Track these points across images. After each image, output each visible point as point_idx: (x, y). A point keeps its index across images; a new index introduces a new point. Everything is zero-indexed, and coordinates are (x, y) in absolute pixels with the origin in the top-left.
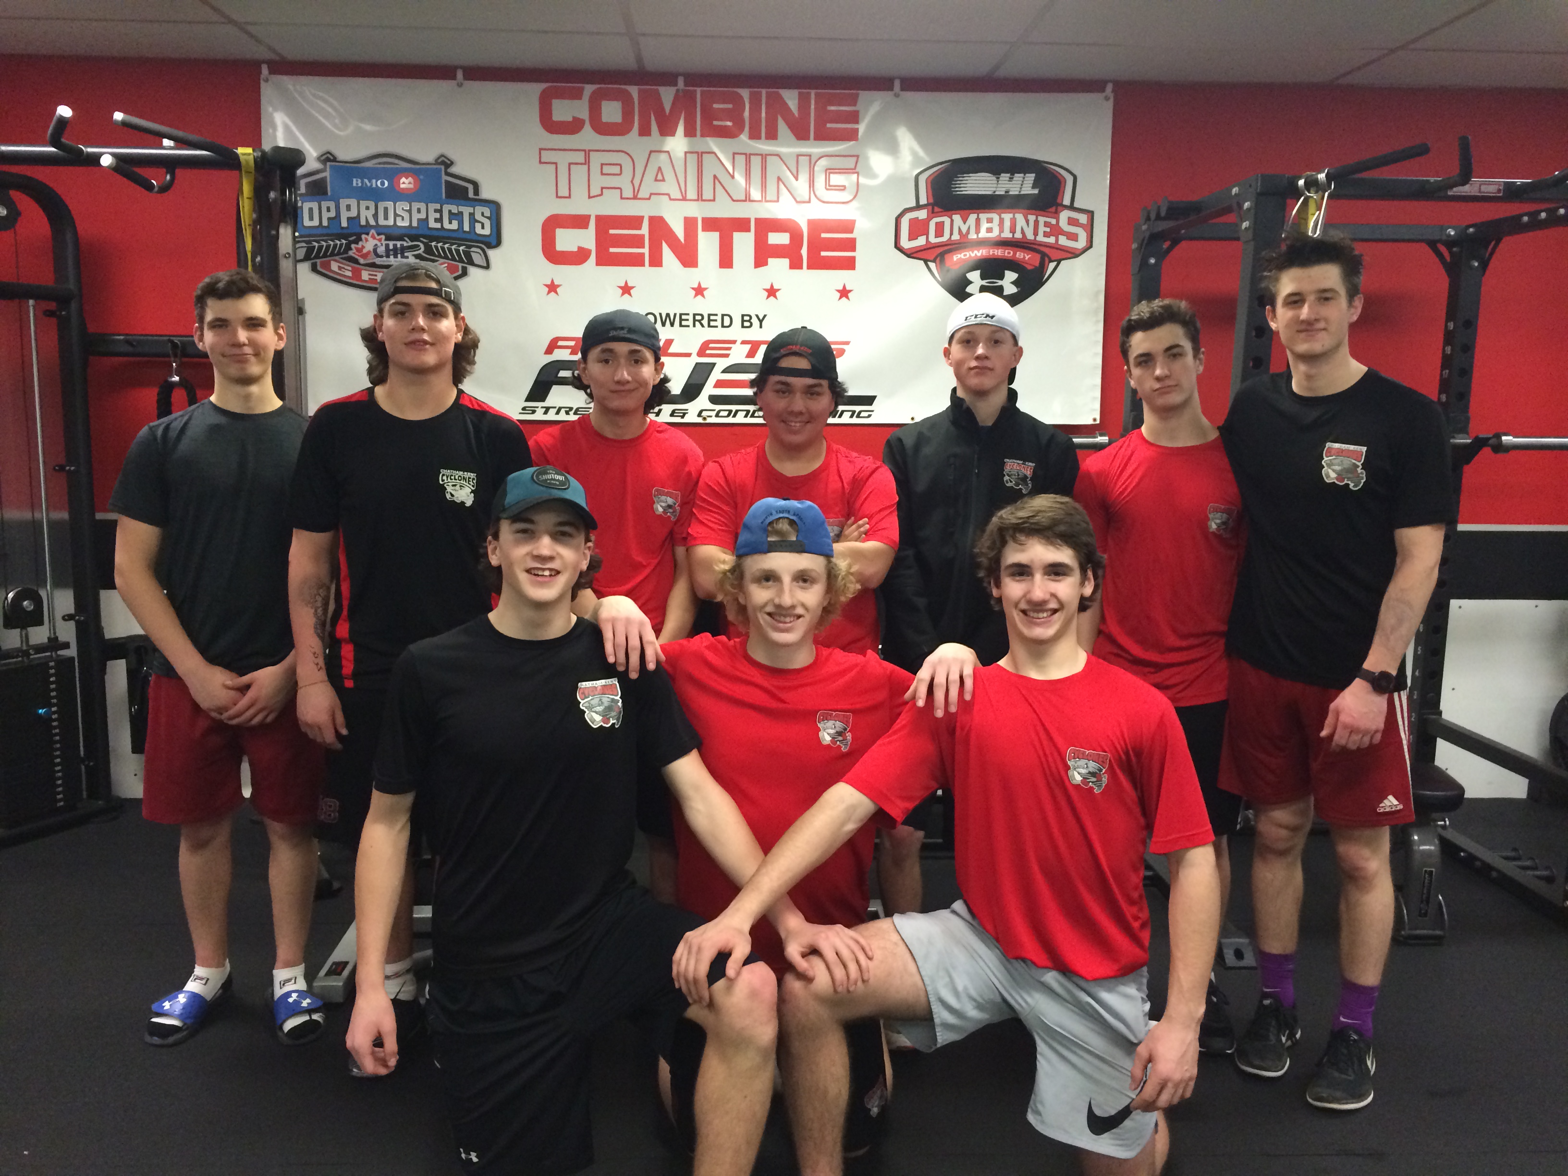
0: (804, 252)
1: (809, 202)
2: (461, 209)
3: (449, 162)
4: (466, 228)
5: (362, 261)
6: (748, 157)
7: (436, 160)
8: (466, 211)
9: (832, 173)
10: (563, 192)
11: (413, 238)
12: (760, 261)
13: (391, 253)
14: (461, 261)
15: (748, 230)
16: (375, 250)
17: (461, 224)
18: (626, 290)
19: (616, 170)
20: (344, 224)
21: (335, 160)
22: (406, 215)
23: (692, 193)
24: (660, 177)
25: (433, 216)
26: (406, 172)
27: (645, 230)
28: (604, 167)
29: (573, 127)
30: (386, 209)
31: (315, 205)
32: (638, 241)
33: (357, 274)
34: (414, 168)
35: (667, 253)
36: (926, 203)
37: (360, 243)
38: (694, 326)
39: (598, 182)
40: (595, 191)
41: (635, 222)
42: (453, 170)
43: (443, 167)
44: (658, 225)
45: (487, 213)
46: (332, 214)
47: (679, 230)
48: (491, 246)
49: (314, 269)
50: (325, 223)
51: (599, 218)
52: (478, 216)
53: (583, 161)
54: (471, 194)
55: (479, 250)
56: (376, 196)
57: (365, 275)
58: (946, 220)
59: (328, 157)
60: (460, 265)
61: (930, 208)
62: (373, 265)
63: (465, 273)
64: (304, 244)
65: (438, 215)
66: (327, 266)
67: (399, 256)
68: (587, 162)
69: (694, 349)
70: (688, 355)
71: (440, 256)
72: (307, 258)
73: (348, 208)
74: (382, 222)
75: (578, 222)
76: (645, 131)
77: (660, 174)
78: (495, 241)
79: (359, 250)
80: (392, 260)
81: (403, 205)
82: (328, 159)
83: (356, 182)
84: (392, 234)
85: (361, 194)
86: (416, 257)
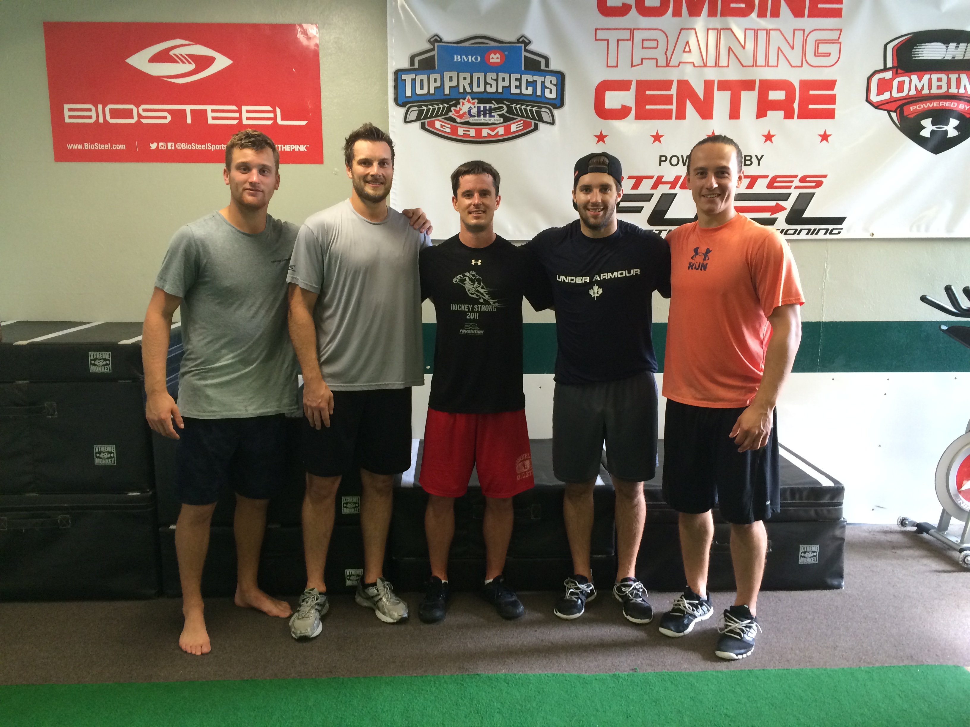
0: (796, 105)
1: (802, 66)
2: (535, 78)
3: (528, 42)
4: (539, 93)
5: (459, 120)
6: (756, 32)
7: (518, 40)
8: (539, 79)
9: (820, 43)
10: (612, 62)
11: (499, 101)
12: (761, 113)
13: (482, 113)
14: (534, 118)
15: (754, 89)
16: (469, 111)
17: (535, 90)
18: (657, 138)
19: (654, 44)
20: (447, 91)
21: (441, 41)
22: (494, 83)
23: (711, 62)
24: (687, 49)
25: (514, 83)
26: (495, 50)
27: (674, 91)
28: (644, 42)
29: (622, 11)
30: (478, 79)
31: (425, 78)
32: (668, 100)
33: (454, 130)
34: (501, 46)
35: (690, 108)
36: (892, 66)
37: (458, 106)
39: (639, 54)
40: (637, 61)
41: (666, 85)
42: (531, 47)
43: (523, 45)
44: (684, 87)
45: (554, 82)
46: (438, 84)
47: (700, 91)
48: (556, 107)
49: (423, 127)
50: (432, 91)
51: (638, 82)
52: (548, 84)
53: (629, 38)
54: (543, 67)
55: (548, 110)
56: (471, 68)
57: (461, 131)
58: (906, 79)
59: (436, 39)
60: (533, 122)
61: (895, 70)
62: (467, 123)
63: (536, 128)
64: (416, 108)
65: (518, 83)
66: (432, 124)
67: (488, 115)
68: (631, 38)
71: (518, 115)
73: (451, 79)
74: (475, 89)
75: (623, 86)
76: (677, 13)
77: (687, 47)
78: (559, 102)
79: (457, 112)
80: (482, 119)
81: (491, 75)
82: (436, 41)
83: (457, 58)
84: (483, 98)
85: (460, 68)
86: (500, 116)
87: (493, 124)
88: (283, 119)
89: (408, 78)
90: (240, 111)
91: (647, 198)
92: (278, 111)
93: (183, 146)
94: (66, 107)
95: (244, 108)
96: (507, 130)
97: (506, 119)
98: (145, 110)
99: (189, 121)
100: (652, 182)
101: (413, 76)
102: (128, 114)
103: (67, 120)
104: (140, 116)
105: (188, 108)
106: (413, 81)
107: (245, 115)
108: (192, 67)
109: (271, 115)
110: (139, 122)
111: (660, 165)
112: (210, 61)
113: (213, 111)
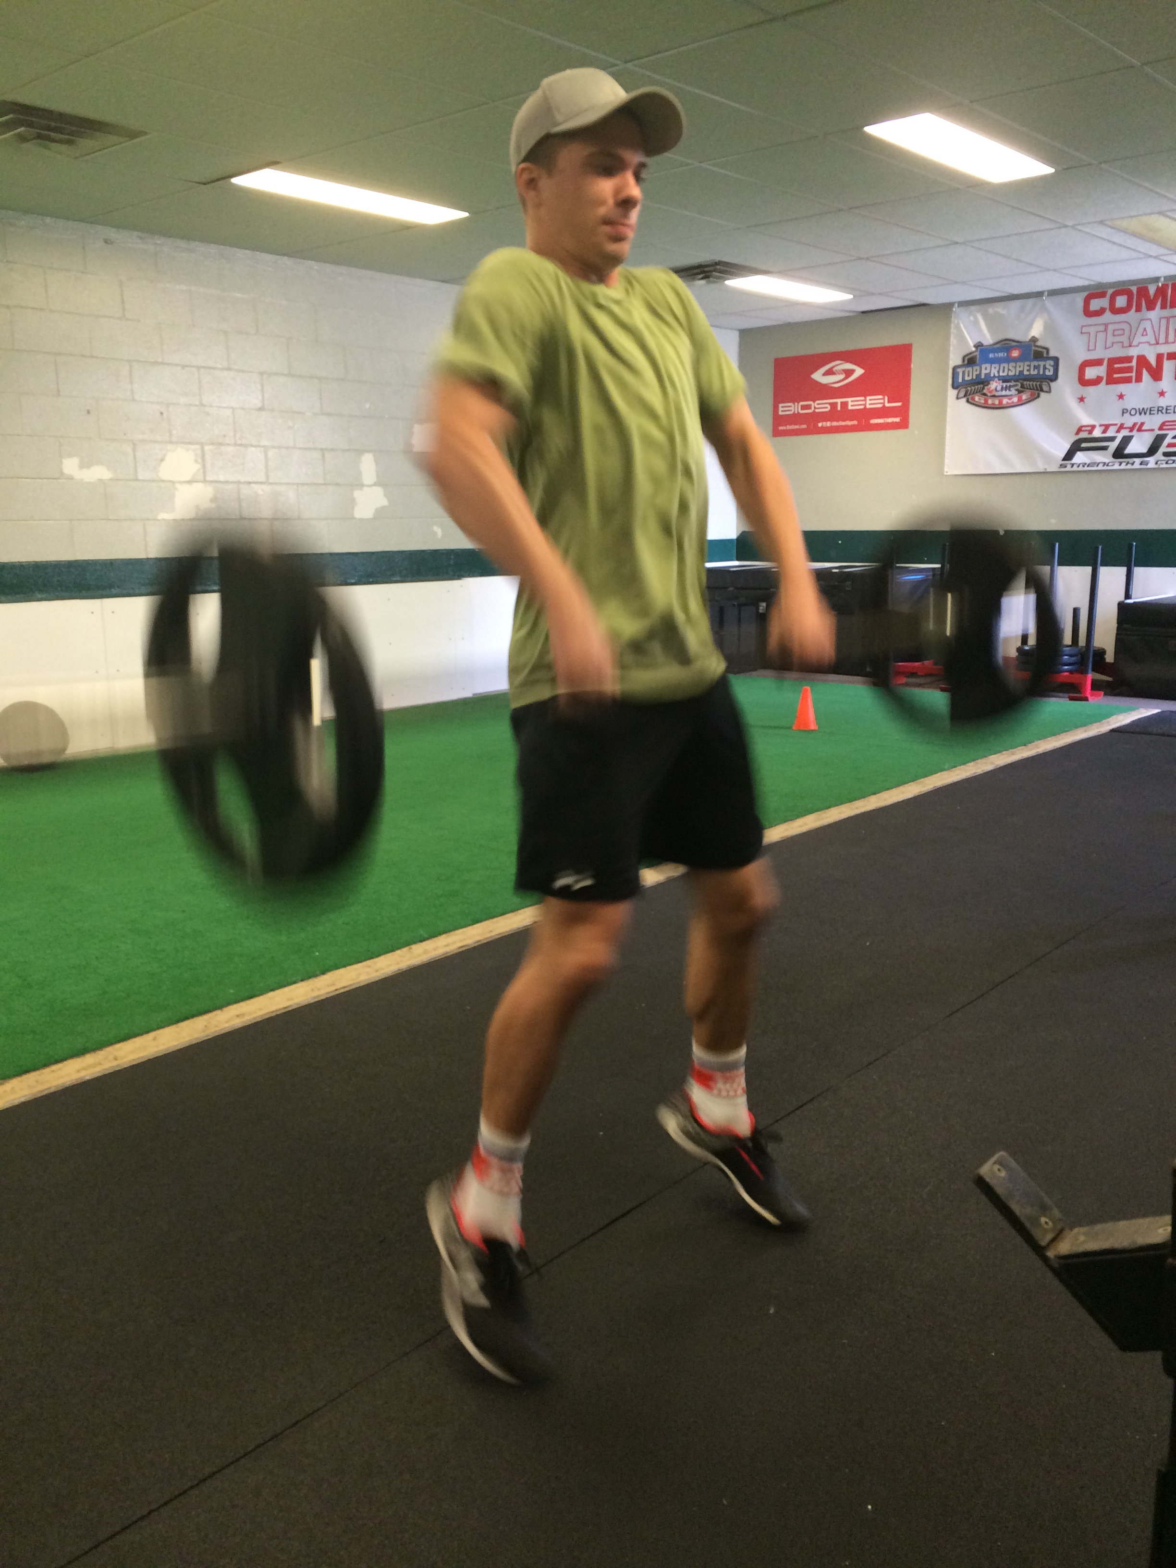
2: (1040, 363)
3: (1036, 340)
4: (1041, 373)
5: (989, 394)
7: (1031, 340)
8: (1042, 363)
10: (1092, 347)
11: (1016, 381)
13: (1004, 389)
14: (1037, 390)
16: (996, 389)
17: (1039, 371)
18: (1121, 397)
19: (1121, 332)
20: (983, 377)
21: (982, 345)
22: (1013, 370)
23: (1162, 341)
24: (1145, 333)
25: (1026, 368)
26: (1015, 348)
27: (1134, 363)
28: (1115, 331)
29: (1100, 312)
30: (1004, 367)
31: (970, 369)
32: (1130, 370)
33: (986, 401)
34: (1019, 344)
35: (1145, 374)
37: (989, 385)
38: (1158, 413)
39: (1110, 339)
40: (1109, 344)
41: (1129, 359)
43: (1033, 343)
44: (1142, 361)
45: (1052, 364)
46: (978, 373)
47: (1153, 361)
48: (1052, 381)
49: (968, 401)
50: (974, 378)
51: (1109, 359)
52: (1047, 366)
53: (1104, 330)
54: (1045, 355)
55: (1047, 383)
56: (998, 361)
57: (990, 402)
60: (1037, 392)
62: (994, 396)
63: (1038, 396)
64: (965, 389)
65: (1028, 368)
66: (973, 399)
67: (1008, 390)
68: (1106, 330)
69: (1156, 427)
70: (1153, 430)
71: (1027, 389)
72: (965, 396)
73: (986, 369)
74: (1001, 374)
75: (1098, 362)
76: (1139, 309)
77: (1145, 332)
78: (1054, 378)
79: (988, 389)
80: (1004, 393)
81: (1012, 364)
82: (979, 346)
83: (991, 356)
84: (1005, 380)
85: (992, 361)
86: (1016, 390)
87: (1011, 395)
88: (889, 402)
89: (960, 370)
90: (865, 400)
91: (1112, 439)
92: (886, 398)
93: (835, 424)
94: (781, 405)
95: (868, 398)
96: (1020, 399)
97: (1020, 392)
98: (818, 404)
99: (839, 408)
100: (1116, 428)
101: (964, 369)
102: (809, 407)
103: (780, 413)
104: (815, 408)
105: (839, 401)
106: (964, 373)
107: (868, 402)
108: (842, 376)
109: (882, 401)
110: (814, 411)
111: (1123, 415)
112: (851, 372)
113: (852, 401)
